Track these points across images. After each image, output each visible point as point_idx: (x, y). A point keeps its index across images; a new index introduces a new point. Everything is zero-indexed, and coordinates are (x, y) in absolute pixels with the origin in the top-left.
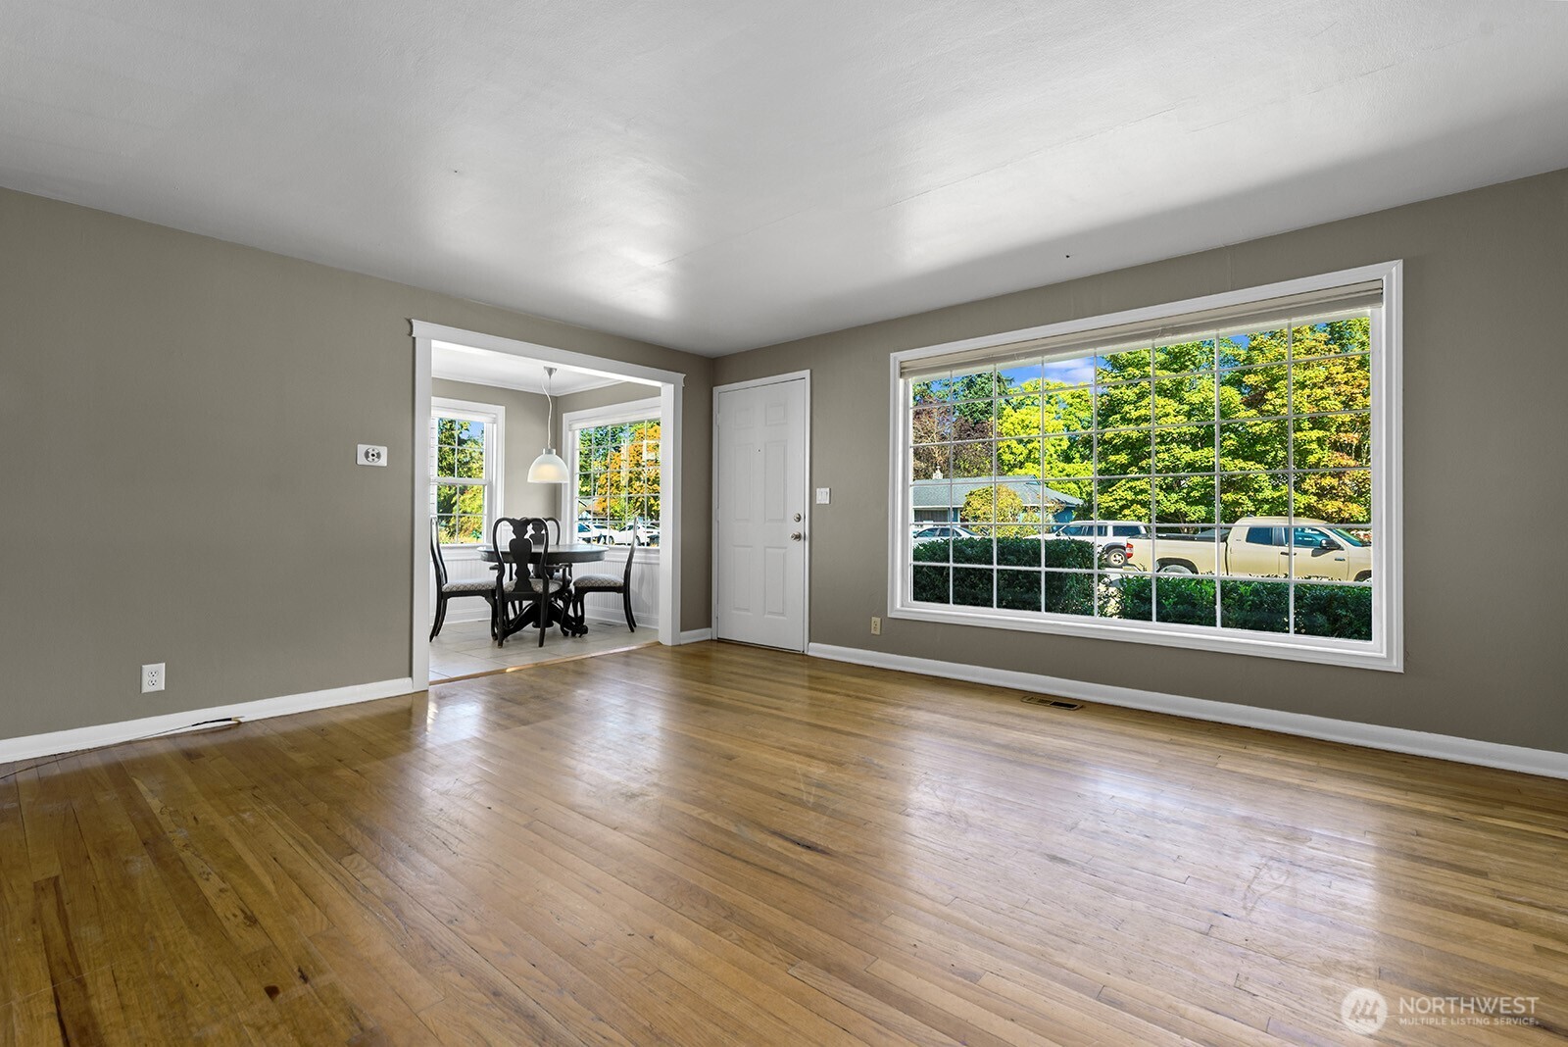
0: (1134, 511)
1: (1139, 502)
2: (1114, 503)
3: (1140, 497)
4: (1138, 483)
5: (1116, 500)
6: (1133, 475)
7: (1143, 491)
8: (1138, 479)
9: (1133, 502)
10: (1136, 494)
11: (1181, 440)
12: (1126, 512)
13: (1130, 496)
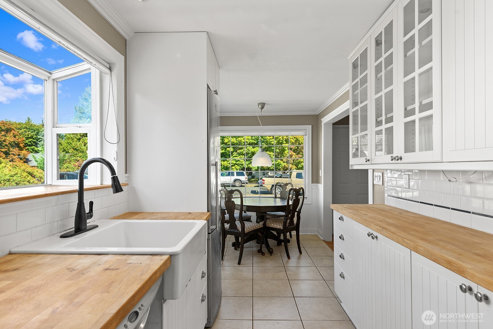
0: (235, 167)
1: (237, 164)
2: (229, 165)
3: (237, 163)
4: (237, 158)
5: (229, 163)
6: (235, 155)
7: (238, 161)
8: (236, 156)
9: (235, 164)
10: (236, 161)
11: (250, 144)
12: (233, 167)
13: (234, 162)
